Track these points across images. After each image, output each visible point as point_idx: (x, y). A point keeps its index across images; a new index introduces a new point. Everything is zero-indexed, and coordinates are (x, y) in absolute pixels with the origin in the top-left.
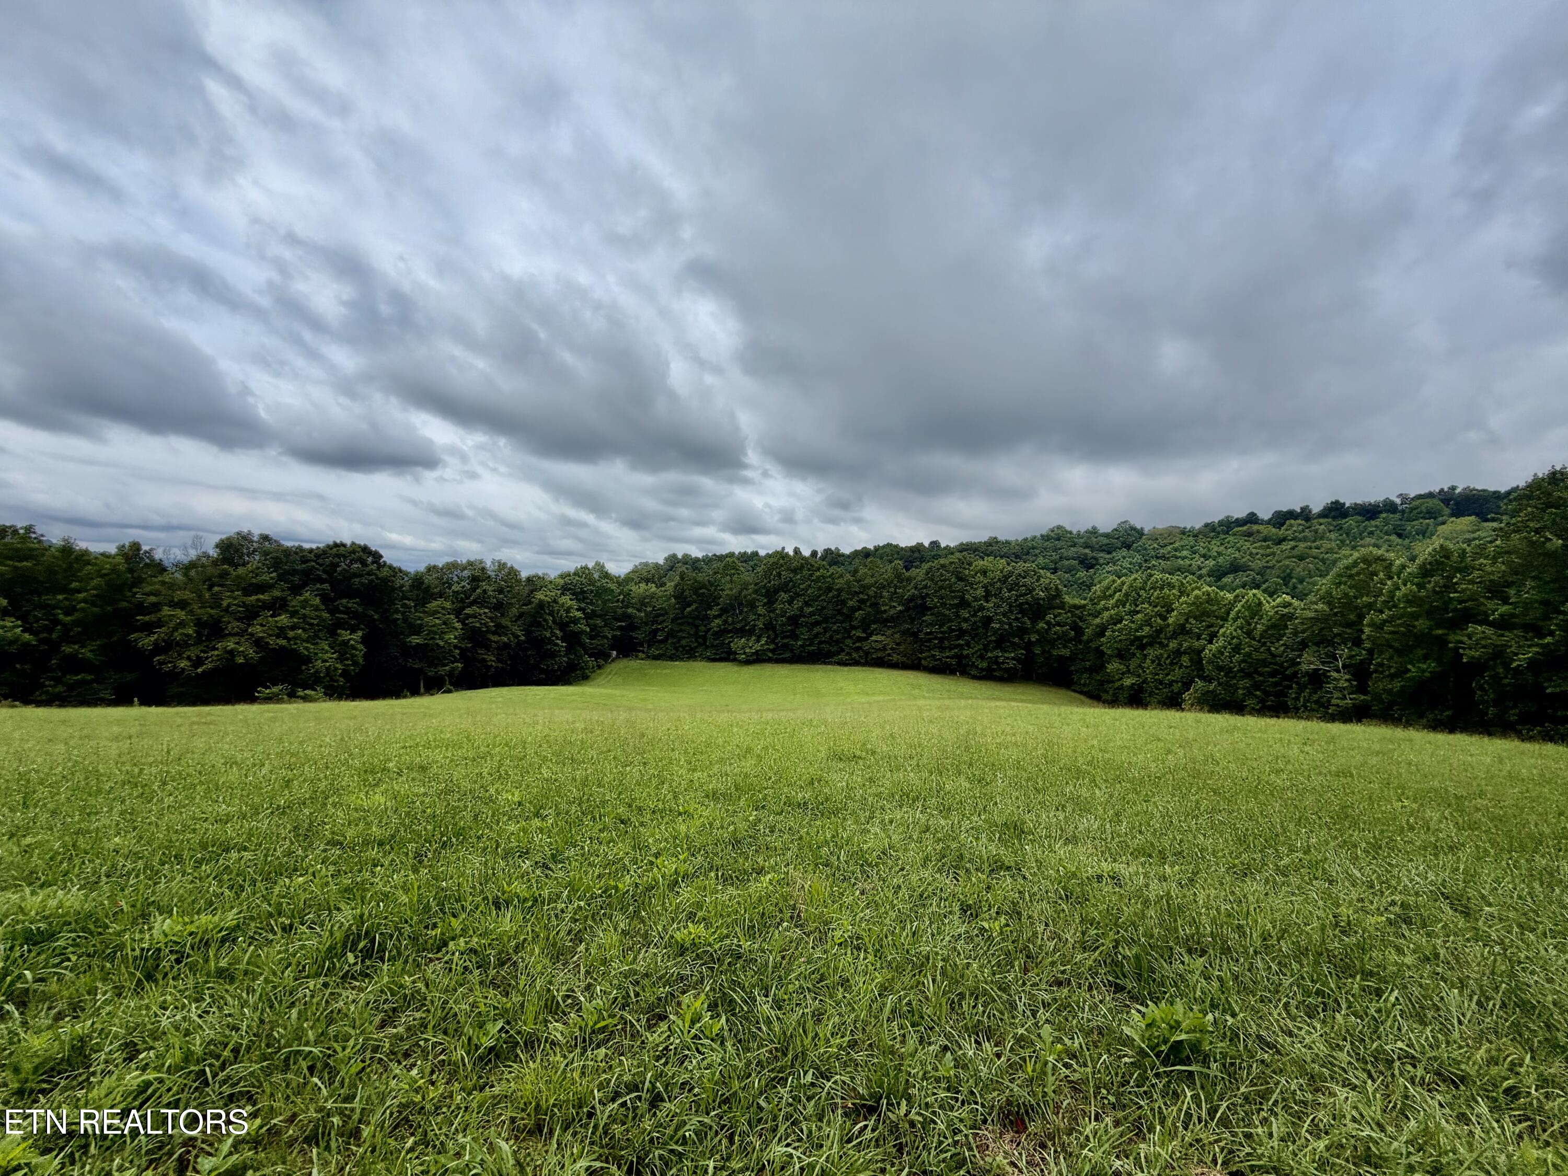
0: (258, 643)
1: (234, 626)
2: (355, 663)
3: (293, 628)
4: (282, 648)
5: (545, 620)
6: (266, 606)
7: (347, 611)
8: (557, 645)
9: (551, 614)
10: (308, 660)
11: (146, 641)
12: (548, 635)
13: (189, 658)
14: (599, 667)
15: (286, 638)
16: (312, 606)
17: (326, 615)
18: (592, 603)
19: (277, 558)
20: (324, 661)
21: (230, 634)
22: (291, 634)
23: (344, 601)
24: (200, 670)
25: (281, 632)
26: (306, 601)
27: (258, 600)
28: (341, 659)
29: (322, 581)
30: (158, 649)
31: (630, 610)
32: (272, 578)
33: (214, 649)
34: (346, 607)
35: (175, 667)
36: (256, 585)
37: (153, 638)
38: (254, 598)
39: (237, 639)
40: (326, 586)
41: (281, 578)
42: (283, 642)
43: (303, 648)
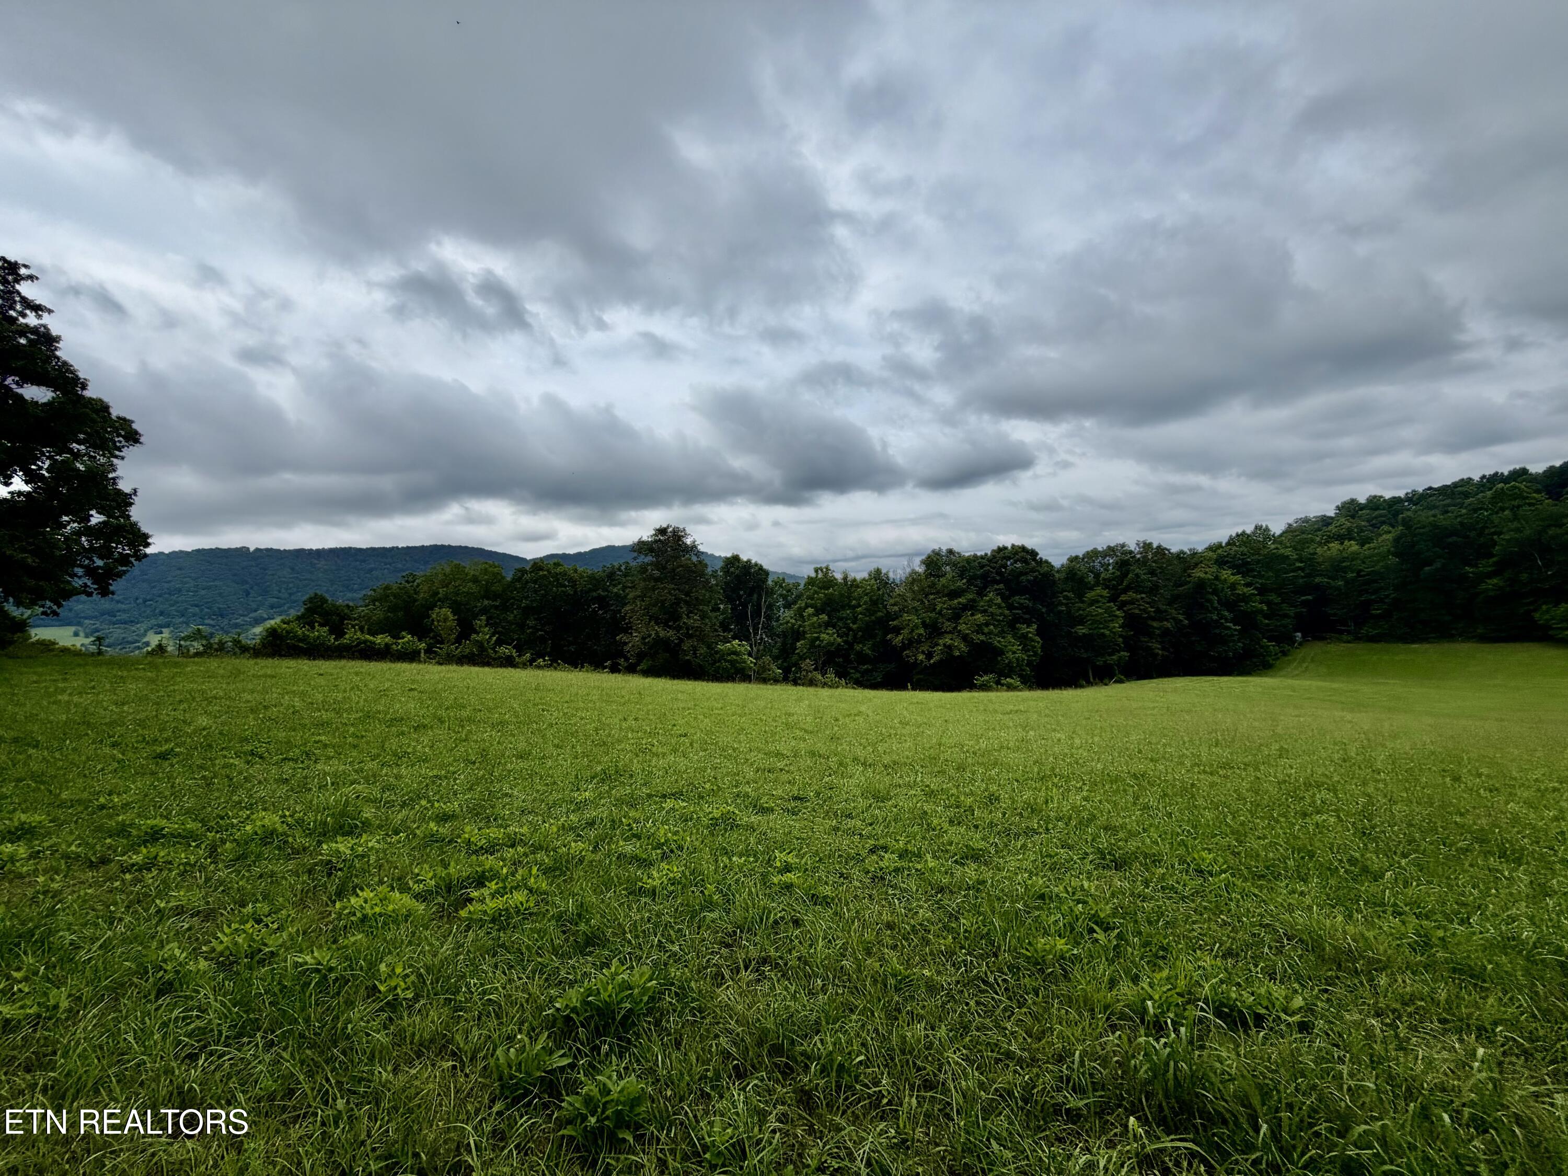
0: (965, 638)
1: (948, 625)
2: (1035, 654)
3: (987, 625)
4: (982, 641)
5: (1210, 601)
6: (965, 608)
7: (1021, 607)
8: (1229, 628)
9: (1215, 592)
10: (1001, 652)
11: (898, 640)
12: (1215, 617)
13: (923, 652)
14: (1285, 654)
15: (983, 634)
16: (996, 604)
17: (1007, 612)
18: (1262, 577)
19: (964, 566)
20: (1014, 653)
21: (946, 632)
22: (986, 630)
23: (1017, 598)
24: (932, 661)
25: (979, 629)
26: (991, 600)
27: (959, 603)
28: (1025, 650)
29: (998, 583)
30: (905, 647)
31: (1318, 580)
32: (964, 584)
33: (938, 645)
34: (1018, 603)
35: (916, 659)
36: (954, 590)
37: (901, 637)
38: (956, 601)
39: (950, 636)
40: (1001, 586)
41: (970, 582)
42: (982, 638)
43: (997, 641)
